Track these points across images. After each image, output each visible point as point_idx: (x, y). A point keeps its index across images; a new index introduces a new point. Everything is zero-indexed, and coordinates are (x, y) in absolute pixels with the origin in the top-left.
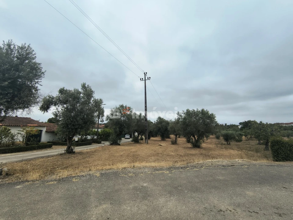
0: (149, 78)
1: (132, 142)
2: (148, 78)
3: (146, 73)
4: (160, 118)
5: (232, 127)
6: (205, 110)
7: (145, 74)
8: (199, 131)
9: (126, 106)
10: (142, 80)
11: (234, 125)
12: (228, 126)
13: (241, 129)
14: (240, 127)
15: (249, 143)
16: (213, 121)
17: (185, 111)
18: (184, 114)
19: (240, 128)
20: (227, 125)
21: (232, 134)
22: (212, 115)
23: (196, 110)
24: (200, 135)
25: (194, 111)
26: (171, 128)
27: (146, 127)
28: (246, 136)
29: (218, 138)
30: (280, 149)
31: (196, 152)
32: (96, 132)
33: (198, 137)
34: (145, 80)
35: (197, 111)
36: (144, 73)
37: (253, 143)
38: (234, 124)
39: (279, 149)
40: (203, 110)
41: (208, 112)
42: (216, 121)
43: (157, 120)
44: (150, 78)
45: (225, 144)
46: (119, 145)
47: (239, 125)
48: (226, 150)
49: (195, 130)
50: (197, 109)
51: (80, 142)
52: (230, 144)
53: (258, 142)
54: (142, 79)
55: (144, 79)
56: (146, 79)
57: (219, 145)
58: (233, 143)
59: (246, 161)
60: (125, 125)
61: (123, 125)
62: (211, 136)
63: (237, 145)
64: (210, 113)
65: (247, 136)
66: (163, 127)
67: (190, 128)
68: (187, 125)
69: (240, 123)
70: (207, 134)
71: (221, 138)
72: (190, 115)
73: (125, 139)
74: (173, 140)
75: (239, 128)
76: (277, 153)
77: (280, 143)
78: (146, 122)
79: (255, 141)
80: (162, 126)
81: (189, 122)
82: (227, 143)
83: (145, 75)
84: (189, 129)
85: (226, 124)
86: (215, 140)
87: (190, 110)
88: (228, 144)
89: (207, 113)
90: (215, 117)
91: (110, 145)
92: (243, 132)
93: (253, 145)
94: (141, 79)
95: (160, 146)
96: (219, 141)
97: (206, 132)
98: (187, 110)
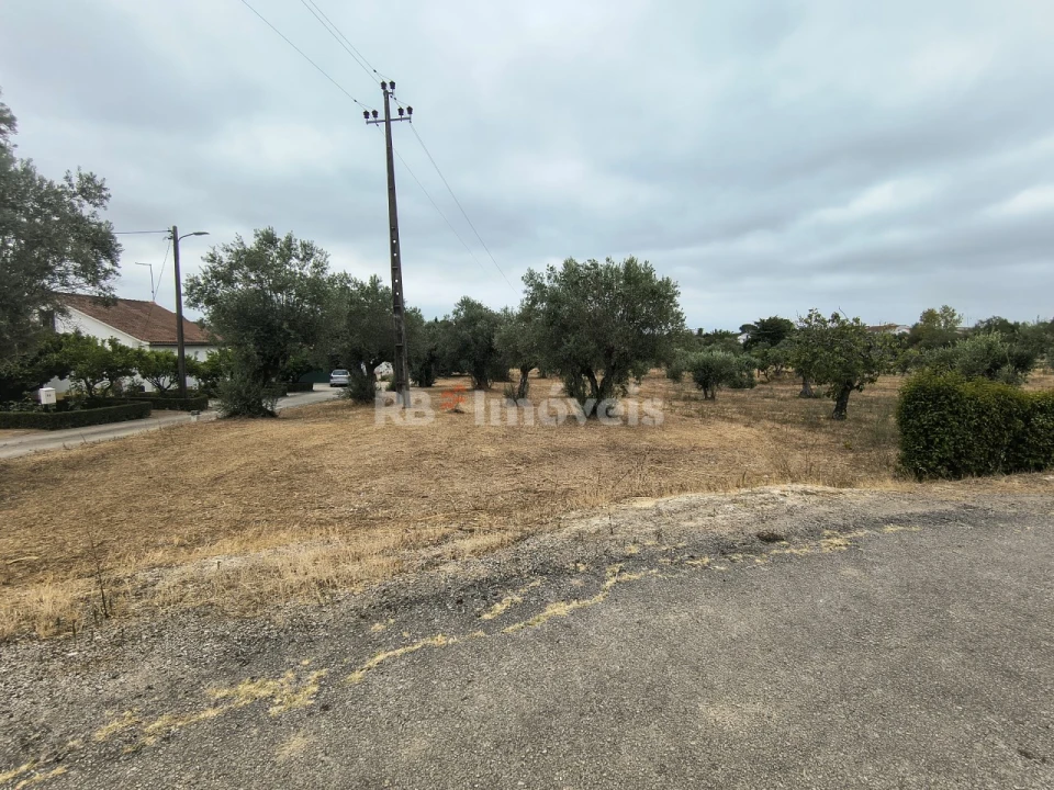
0: (406, 114)
1: (341, 402)
2: (401, 111)
3: (393, 85)
4: (466, 304)
5: (720, 338)
6: (640, 262)
7: (388, 89)
8: (609, 352)
9: (289, 239)
10: (371, 118)
11: (727, 334)
12: (707, 335)
13: (747, 346)
14: (742, 339)
15: (770, 394)
16: (666, 313)
17: (560, 268)
18: (556, 280)
19: (742, 342)
20: (704, 332)
21: (726, 363)
22: (666, 284)
23: (602, 262)
24: (613, 368)
25: (595, 265)
26: (505, 341)
27: (400, 335)
28: (763, 368)
29: (675, 376)
30: (943, 426)
31: (593, 439)
32: (176, 361)
33: (607, 377)
34: (388, 121)
35: (608, 267)
36: (384, 85)
37: (782, 391)
38: (724, 330)
39: (937, 424)
40: (630, 265)
41: (651, 270)
42: (679, 309)
43: (455, 313)
44: (410, 110)
45: (696, 399)
46: (272, 415)
47: (740, 334)
48: (703, 422)
49: (593, 346)
50: (608, 260)
51: (79, 410)
52: (713, 397)
53: (801, 387)
54: (375, 113)
55: (382, 116)
56: (394, 114)
57: (675, 403)
58: (723, 393)
59: (816, 494)
60: (285, 326)
61: (280, 328)
62: (654, 371)
63: (735, 401)
64: (659, 276)
65: (766, 368)
66: (480, 338)
67: (573, 339)
68: (564, 327)
69: (744, 328)
70: (641, 364)
71: (687, 376)
72: (577, 283)
73: (332, 386)
74: (513, 389)
75: (739, 344)
76: (927, 441)
77: (947, 398)
78: (397, 316)
79: (788, 384)
80: (474, 333)
81: (572, 316)
82: (706, 394)
83: (386, 94)
84: (569, 344)
85: (700, 330)
86: (665, 385)
87: (580, 262)
88: (706, 398)
89: (648, 275)
90: (676, 294)
91: (224, 418)
92: (756, 357)
93: (784, 399)
94: (366, 114)
95: (454, 416)
96: (678, 386)
97: (639, 357)
98: (567, 265)
